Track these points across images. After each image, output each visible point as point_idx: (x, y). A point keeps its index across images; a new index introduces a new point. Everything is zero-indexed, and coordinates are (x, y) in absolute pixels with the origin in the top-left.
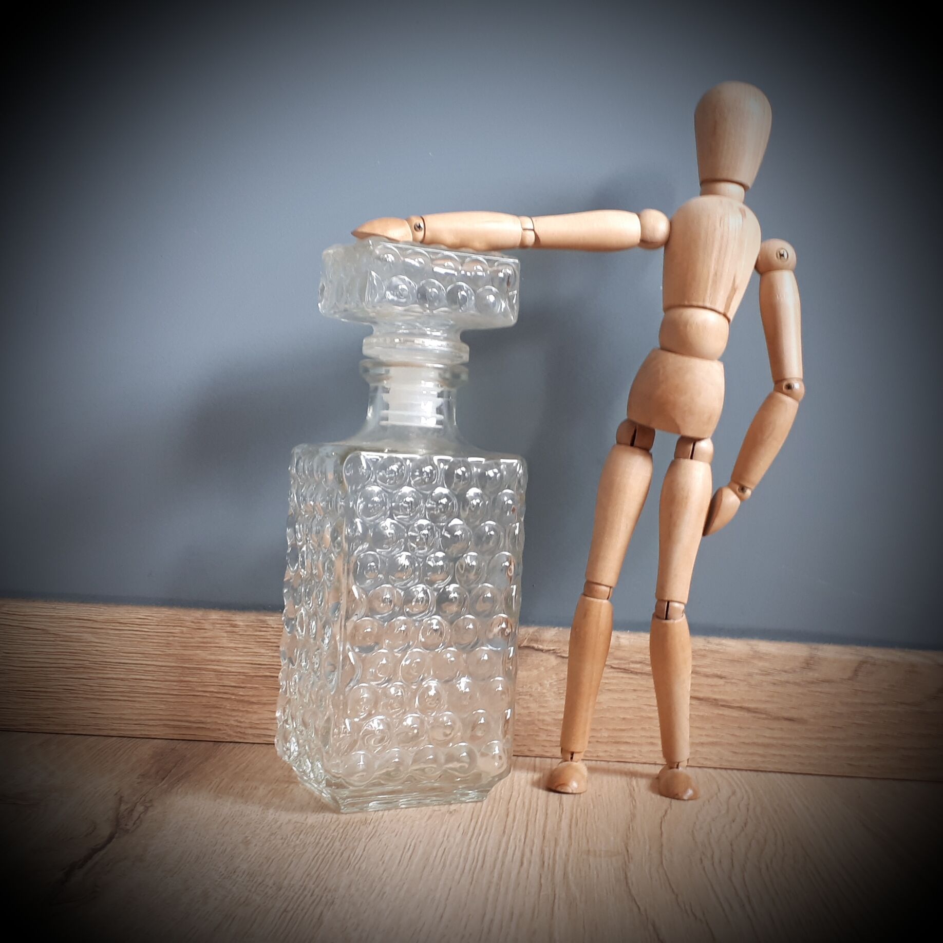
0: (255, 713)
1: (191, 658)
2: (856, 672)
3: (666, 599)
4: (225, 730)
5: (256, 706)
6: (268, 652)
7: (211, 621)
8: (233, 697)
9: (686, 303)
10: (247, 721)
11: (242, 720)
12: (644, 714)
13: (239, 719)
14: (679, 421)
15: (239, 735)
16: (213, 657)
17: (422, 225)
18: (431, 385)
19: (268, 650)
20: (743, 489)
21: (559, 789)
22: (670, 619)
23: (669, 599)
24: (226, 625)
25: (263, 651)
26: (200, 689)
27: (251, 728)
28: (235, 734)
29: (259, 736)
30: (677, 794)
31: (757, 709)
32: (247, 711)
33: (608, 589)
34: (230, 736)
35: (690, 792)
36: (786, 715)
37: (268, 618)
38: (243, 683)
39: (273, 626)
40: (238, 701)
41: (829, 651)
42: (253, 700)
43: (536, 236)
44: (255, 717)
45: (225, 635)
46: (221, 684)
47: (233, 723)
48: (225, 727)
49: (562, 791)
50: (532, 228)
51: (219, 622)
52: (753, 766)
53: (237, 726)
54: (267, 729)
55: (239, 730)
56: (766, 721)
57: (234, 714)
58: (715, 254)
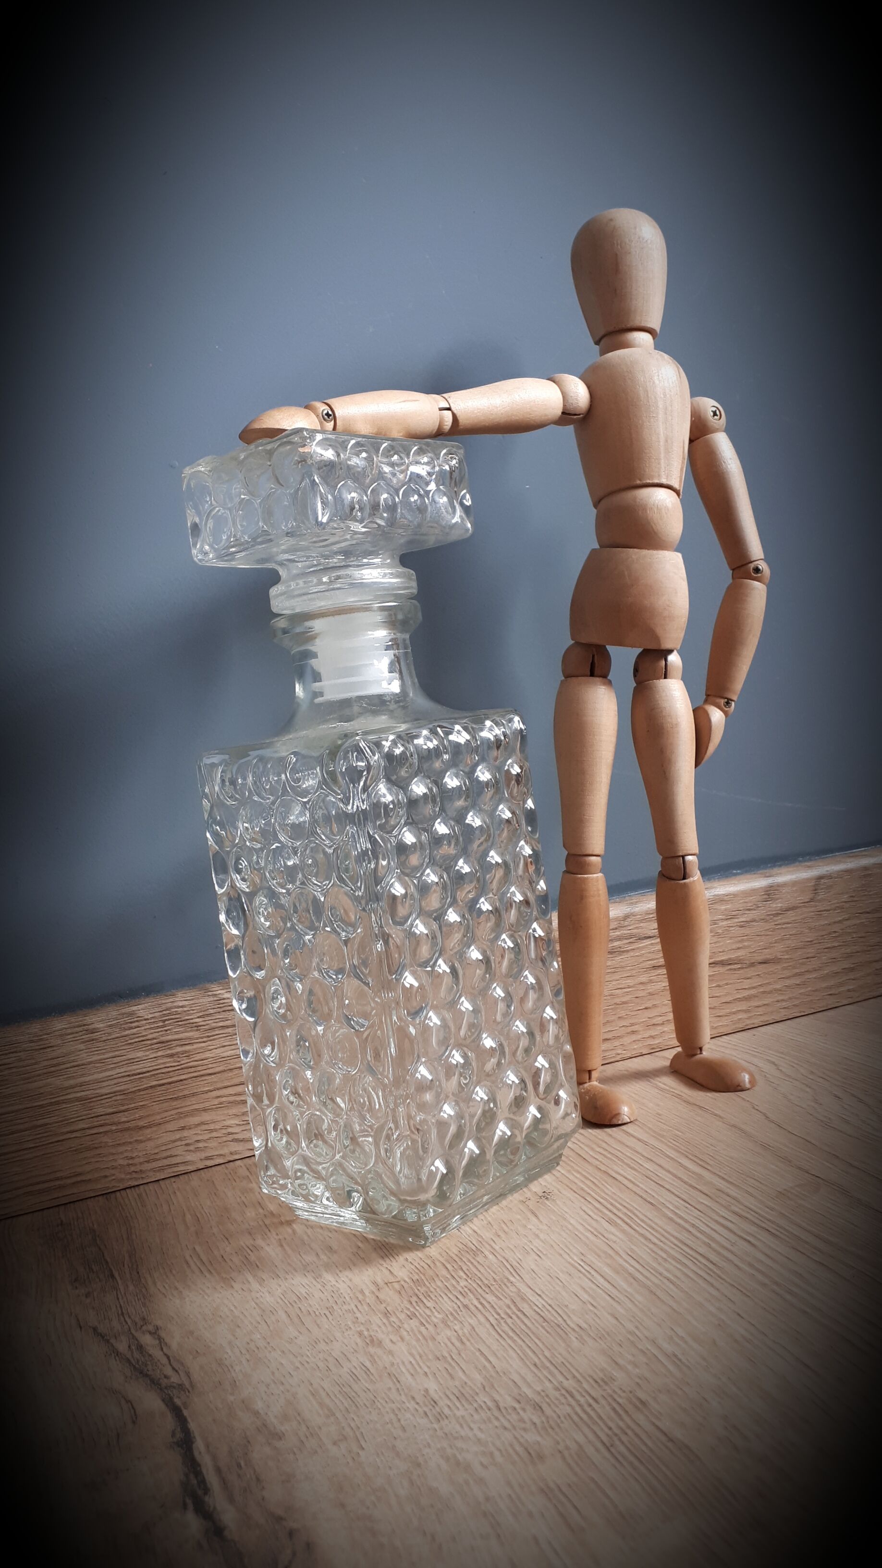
0: (149, 1139)
1: (42, 1092)
2: (815, 890)
3: (681, 854)
4: (114, 1175)
5: (148, 1131)
6: (148, 1053)
7: (57, 1033)
8: (114, 1128)
9: (638, 482)
10: (140, 1154)
11: (134, 1155)
12: (618, 1001)
13: (129, 1154)
14: (659, 631)
15: (134, 1175)
16: (72, 1082)
17: (330, 412)
18: (382, 634)
19: (148, 1050)
20: (728, 703)
21: (615, 1122)
22: (689, 877)
23: (683, 854)
24: (81, 1034)
25: (140, 1054)
26: (65, 1130)
27: (148, 1162)
28: (128, 1177)
29: (161, 1169)
30: (739, 1086)
31: (730, 959)
32: (136, 1141)
33: (599, 859)
34: (122, 1180)
35: (747, 1077)
36: (760, 958)
37: (134, 1008)
38: (123, 1105)
39: (146, 1017)
40: (121, 1131)
41: (785, 876)
42: (141, 1123)
43: (455, 417)
44: (150, 1144)
45: (82, 1046)
46: (93, 1115)
47: (121, 1162)
48: (112, 1172)
49: (620, 1122)
50: (448, 406)
51: (69, 1031)
52: (741, 1026)
53: (128, 1165)
54: (171, 1156)
55: (133, 1169)
56: (741, 971)
57: (121, 1149)
58: (661, 416)
